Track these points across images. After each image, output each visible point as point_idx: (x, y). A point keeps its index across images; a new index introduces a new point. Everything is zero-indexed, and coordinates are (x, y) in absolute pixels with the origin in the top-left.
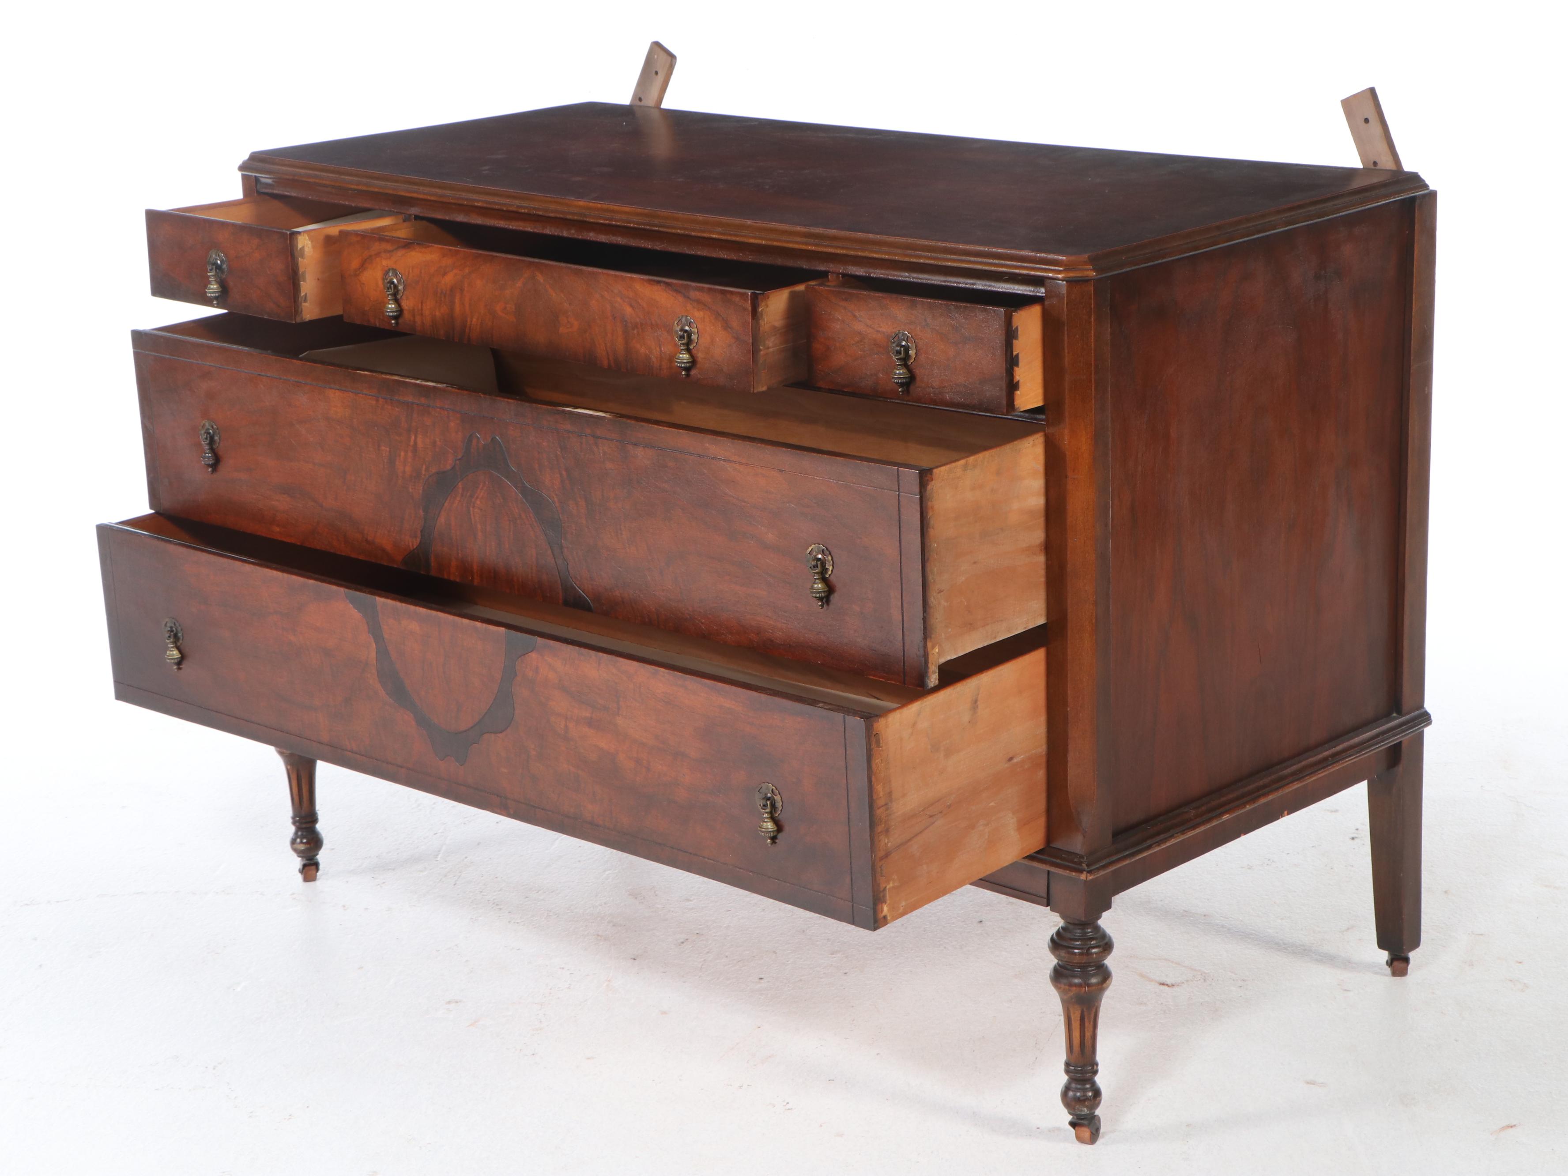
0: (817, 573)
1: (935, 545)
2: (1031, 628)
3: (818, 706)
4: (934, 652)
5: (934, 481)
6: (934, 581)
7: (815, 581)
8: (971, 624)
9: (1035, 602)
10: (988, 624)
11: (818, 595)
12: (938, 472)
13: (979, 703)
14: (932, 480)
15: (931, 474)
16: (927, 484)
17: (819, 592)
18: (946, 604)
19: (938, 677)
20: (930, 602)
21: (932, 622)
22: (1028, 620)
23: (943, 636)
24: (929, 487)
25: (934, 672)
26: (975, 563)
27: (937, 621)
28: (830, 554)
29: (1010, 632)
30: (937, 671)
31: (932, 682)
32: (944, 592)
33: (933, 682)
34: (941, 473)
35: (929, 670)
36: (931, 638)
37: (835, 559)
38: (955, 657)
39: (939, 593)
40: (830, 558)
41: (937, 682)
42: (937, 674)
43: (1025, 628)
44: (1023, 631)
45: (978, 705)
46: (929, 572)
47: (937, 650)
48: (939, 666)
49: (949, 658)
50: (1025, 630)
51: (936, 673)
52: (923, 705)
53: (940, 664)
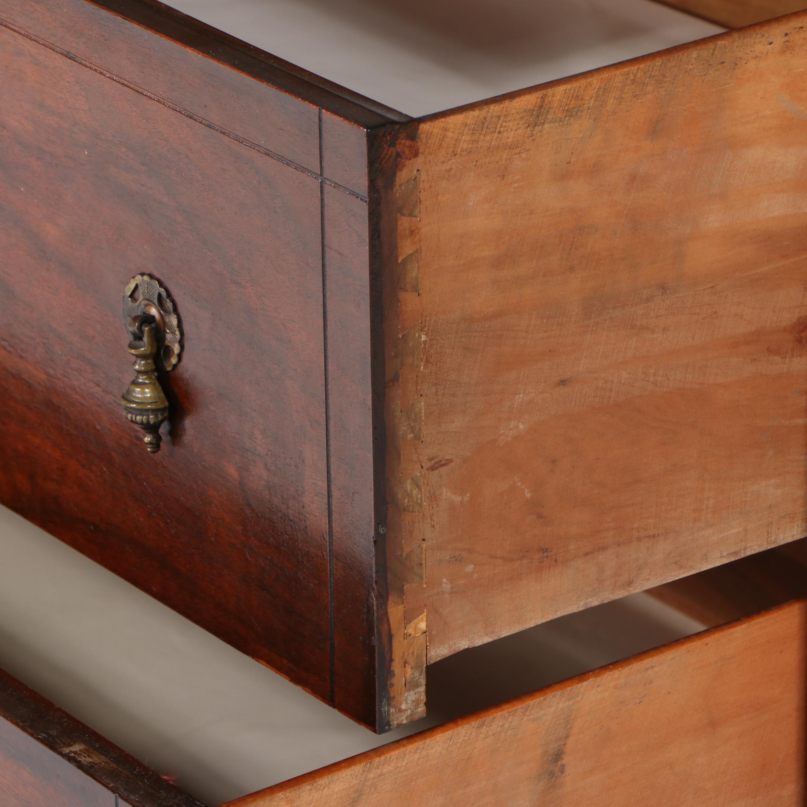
0: (142, 357)
1: (423, 338)
2: (753, 552)
3: (66, 750)
4: (410, 631)
5: (420, 159)
6: (417, 437)
7: (137, 377)
8: (544, 550)
9: (773, 481)
10: (604, 548)
11: (139, 418)
12: (436, 131)
13: (566, 760)
14: (416, 154)
15: (413, 137)
16: (396, 167)
17: (142, 412)
18: (457, 499)
19: (423, 697)
20: (400, 496)
21: (406, 550)
22: (746, 530)
23: (446, 586)
24: (403, 176)
25: (411, 685)
26: (563, 382)
27: (424, 545)
28: (175, 310)
29: (681, 567)
30: (423, 681)
31: (400, 711)
32: (453, 464)
33: (409, 712)
34: (450, 134)
35: (395, 680)
36: (401, 591)
37: (186, 327)
38: (487, 640)
39: (432, 468)
40: (174, 321)
41: (421, 709)
42: (423, 689)
43: (735, 553)
44: (725, 561)
45: (563, 766)
46: (398, 413)
47: (423, 625)
48: (428, 667)
49: (463, 644)
50: (733, 559)
51: (417, 686)
52: (371, 775)
53: (432, 662)
